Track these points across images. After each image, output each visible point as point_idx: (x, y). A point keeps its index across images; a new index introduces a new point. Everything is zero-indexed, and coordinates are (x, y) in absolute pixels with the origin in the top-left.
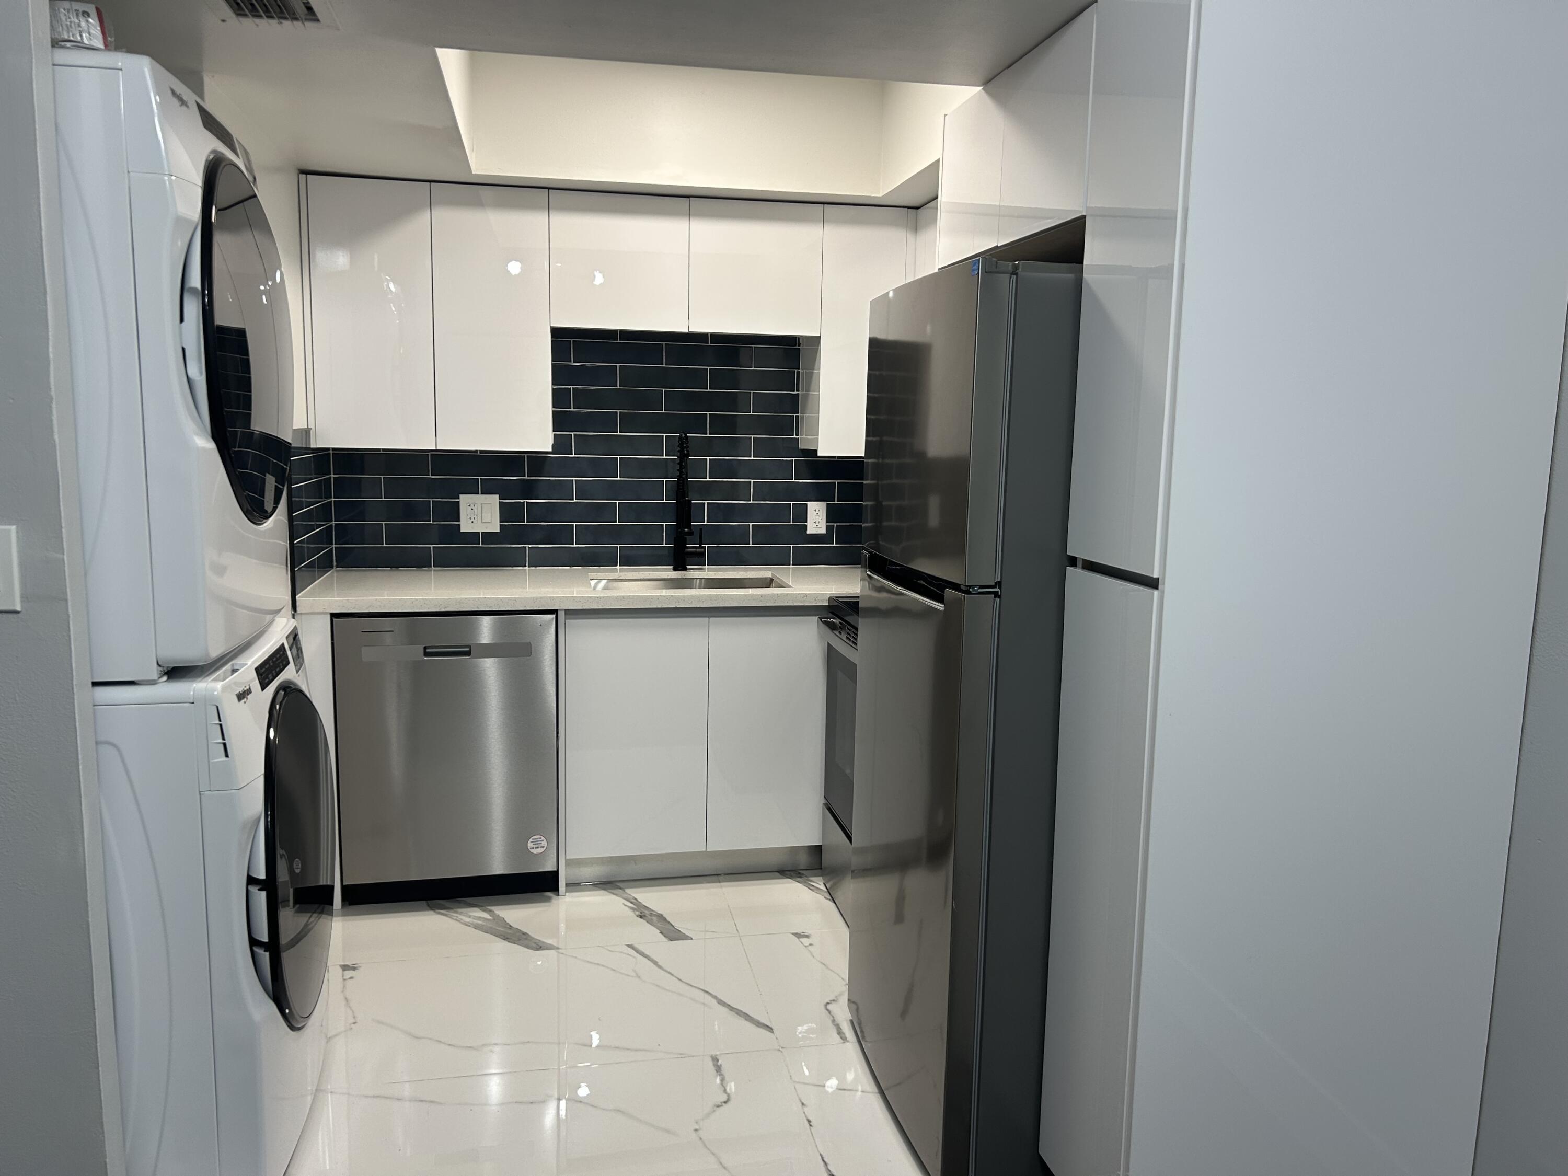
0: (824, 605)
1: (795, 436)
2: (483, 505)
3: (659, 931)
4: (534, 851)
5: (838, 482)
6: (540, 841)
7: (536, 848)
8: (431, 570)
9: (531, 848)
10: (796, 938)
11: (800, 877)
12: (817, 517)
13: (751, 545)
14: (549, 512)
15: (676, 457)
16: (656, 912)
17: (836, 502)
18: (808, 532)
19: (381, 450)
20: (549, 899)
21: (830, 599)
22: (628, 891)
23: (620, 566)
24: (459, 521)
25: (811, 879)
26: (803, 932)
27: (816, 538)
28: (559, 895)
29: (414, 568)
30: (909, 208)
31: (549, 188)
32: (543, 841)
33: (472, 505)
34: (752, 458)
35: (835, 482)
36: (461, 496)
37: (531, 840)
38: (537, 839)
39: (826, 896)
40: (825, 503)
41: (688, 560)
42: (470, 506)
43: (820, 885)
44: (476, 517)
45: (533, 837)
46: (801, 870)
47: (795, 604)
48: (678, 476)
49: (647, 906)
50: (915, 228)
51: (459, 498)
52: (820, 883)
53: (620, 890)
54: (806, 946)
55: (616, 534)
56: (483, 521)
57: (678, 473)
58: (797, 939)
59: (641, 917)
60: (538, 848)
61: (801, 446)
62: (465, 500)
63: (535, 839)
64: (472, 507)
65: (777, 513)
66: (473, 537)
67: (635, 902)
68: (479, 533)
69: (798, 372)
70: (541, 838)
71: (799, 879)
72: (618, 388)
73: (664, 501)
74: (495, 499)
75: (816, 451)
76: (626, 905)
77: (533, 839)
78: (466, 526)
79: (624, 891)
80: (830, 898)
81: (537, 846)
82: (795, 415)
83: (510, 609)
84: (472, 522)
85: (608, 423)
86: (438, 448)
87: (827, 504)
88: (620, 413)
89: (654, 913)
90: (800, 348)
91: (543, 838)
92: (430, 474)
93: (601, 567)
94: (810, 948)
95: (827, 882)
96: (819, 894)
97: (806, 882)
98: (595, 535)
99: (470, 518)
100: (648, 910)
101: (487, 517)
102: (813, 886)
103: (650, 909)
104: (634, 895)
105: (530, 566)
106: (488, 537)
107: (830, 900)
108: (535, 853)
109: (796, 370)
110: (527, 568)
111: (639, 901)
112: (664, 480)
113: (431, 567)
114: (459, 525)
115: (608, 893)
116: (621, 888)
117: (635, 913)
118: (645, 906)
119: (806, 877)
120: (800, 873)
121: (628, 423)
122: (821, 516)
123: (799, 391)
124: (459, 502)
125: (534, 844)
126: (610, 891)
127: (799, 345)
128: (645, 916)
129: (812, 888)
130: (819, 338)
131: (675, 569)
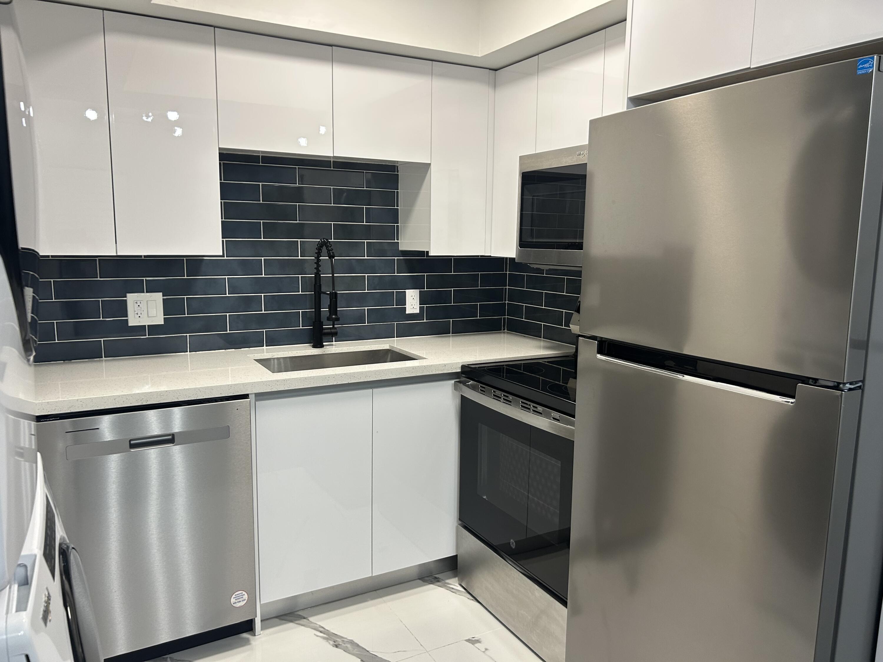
0: (457, 371)
1: (396, 241)
2: (149, 302)
3: (360, 660)
4: (238, 605)
5: (426, 275)
6: (242, 595)
7: (238, 602)
8: (102, 361)
9: (233, 604)
10: (470, 644)
11: (438, 581)
12: (413, 301)
13: (366, 324)
14: (207, 304)
15: (314, 258)
16: (346, 638)
17: (425, 290)
18: (407, 312)
19: (50, 257)
20: (247, 642)
21: (463, 367)
22: (312, 619)
23: (266, 346)
24: (127, 317)
25: (448, 581)
26: (474, 638)
27: (412, 316)
28: (255, 636)
29: (87, 360)
30: (490, 69)
31: (215, 27)
32: (244, 595)
33: (139, 302)
34: (366, 258)
35: (425, 275)
36: (128, 295)
37: (234, 596)
38: (239, 594)
39: (468, 597)
40: (418, 291)
41: (324, 338)
42: (137, 303)
43: (457, 586)
44: (142, 312)
45: (235, 594)
46: (434, 575)
47: (437, 373)
48: (315, 273)
49: (336, 633)
50: (495, 85)
51: (126, 297)
52: (455, 584)
53: (305, 620)
54: (484, 652)
55: (262, 321)
56: (149, 316)
57: (315, 271)
58: (472, 645)
59: (337, 646)
60: (240, 601)
61: (401, 248)
62: (131, 298)
63: (237, 595)
64: (139, 304)
65: (385, 299)
66: (141, 329)
67: (323, 630)
68: (145, 326)
69: (397, 192)
70: (242, 593)
71: (438, 583)
72: (261, 202)
73: (300, 293)
74: (159, 297)
75: (428, 252)
76: (317, 636)
77: (235, 595)
78: (133, 321)
79: (308, 620)
80: (473, 598)
81: (238, 600)
82: (396, 225)
83: (207, 397)
84: (139, 317)
85: (254, 231)
86: (119, 254)
87: (420, 291)
88: (263, 222)
89: (346, 640)
90: (398, 174)
91: (244, 593)
92: (99, 277)
93: (251, 348)
94: (487, 652)
95: (461, 582)
96: (462, 595)
97: (446, 586)
98: (247, 322)
99: (137, 314)
100: (338, 638)
101: (153, 312)
102: (453, 588)
103: (340, 636)
104: (319, 623)
105: (191, 351)
106: (153, 329)
107: (473, 600)
108: (238, 606)
109: (396, 191)
110: (188, 353)
111: (327, 629)
112: (300, 276)
113: (102, 358)
114: (127, 320)
115: (296, 625)
116: (304, 618)
117: (329, 643)
118: (334, 634)
119: (443, 580)
120: (436, 578)
121: (270, 230)
122: (416, 300)
123: (398, 207)
124: (126, 300)
125: (236, 599)
126: (297, 622)
127: (397, 172)
128: (339, 645)
129: (452, 590)
130: (430, 164)
131: (314, 347)
